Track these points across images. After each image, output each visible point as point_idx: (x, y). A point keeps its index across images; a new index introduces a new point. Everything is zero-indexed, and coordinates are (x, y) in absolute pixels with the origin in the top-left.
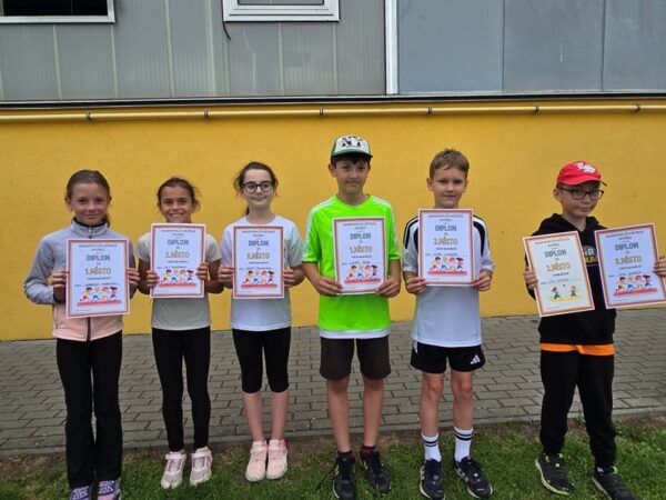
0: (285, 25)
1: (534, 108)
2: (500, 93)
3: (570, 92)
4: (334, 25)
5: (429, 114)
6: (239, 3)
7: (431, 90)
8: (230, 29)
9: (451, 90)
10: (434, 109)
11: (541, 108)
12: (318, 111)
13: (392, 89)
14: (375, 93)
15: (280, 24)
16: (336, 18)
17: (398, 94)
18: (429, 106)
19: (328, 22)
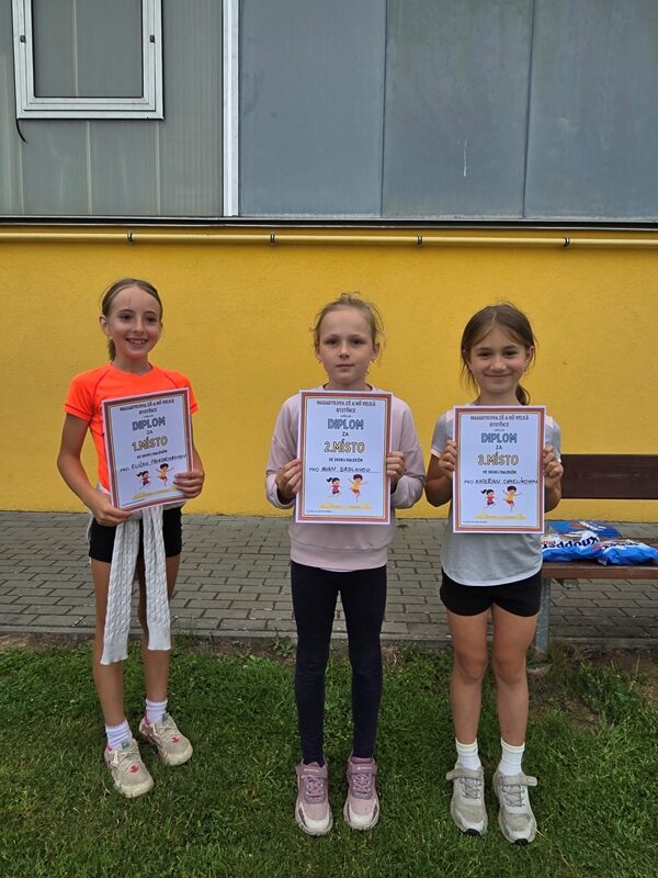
0: (94, 124)
1: (416, 239)
2: (378, 218)
3: (477, 218)
4: (157, 122)
6: (36, 96)
7: (283, 212)
8: (24, 127)
9: (310, 212)
10: (278, 237)
11: (424, 239)
12: (125, 236)
13: (230, 210)
14: (209, 215)
15: (88, 123)
16: (159, 115)
17: (239, 216)
18: (272, 232)
19: (148, 119)
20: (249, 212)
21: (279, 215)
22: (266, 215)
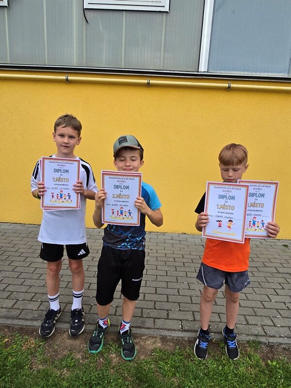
0: (128, 14)
2: (286, 76)
4: (165, 14)
5: (229, 89)
7: (233, 70)
8: (88, 14)
9: (248, 71)
10: (233, 85)
12: (146, 81)
13: (203, 68)
14: (191, 70)
15: (124, 12)
16: (166, 9)
17: (207, 72)
18: (229, 82)
19: (160, 12)
20: (213, 70)
21: (230, 72)
22: (222, 72)
